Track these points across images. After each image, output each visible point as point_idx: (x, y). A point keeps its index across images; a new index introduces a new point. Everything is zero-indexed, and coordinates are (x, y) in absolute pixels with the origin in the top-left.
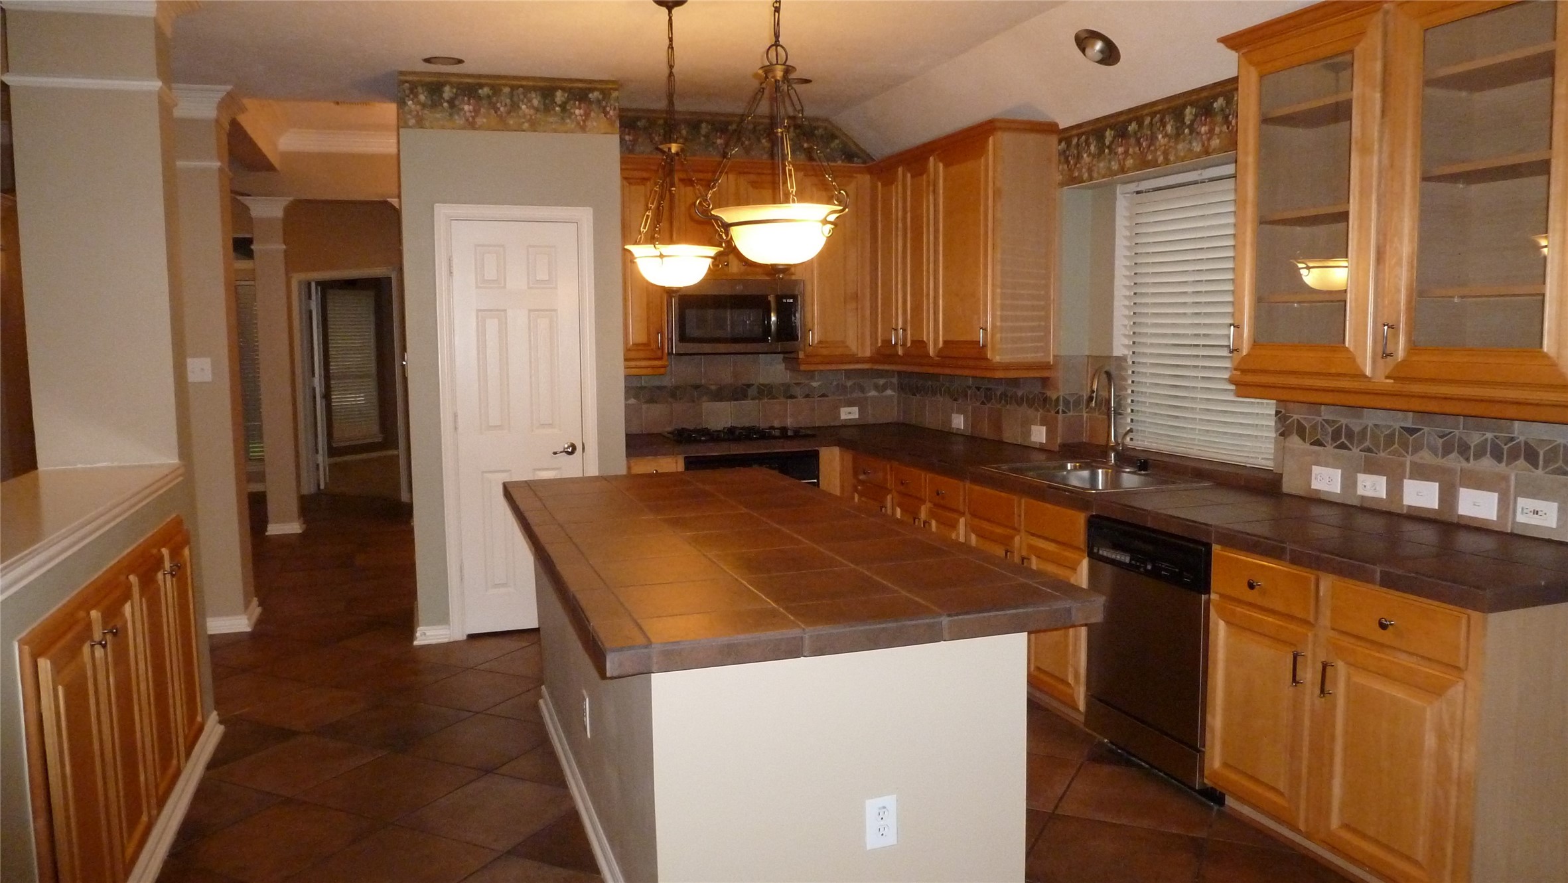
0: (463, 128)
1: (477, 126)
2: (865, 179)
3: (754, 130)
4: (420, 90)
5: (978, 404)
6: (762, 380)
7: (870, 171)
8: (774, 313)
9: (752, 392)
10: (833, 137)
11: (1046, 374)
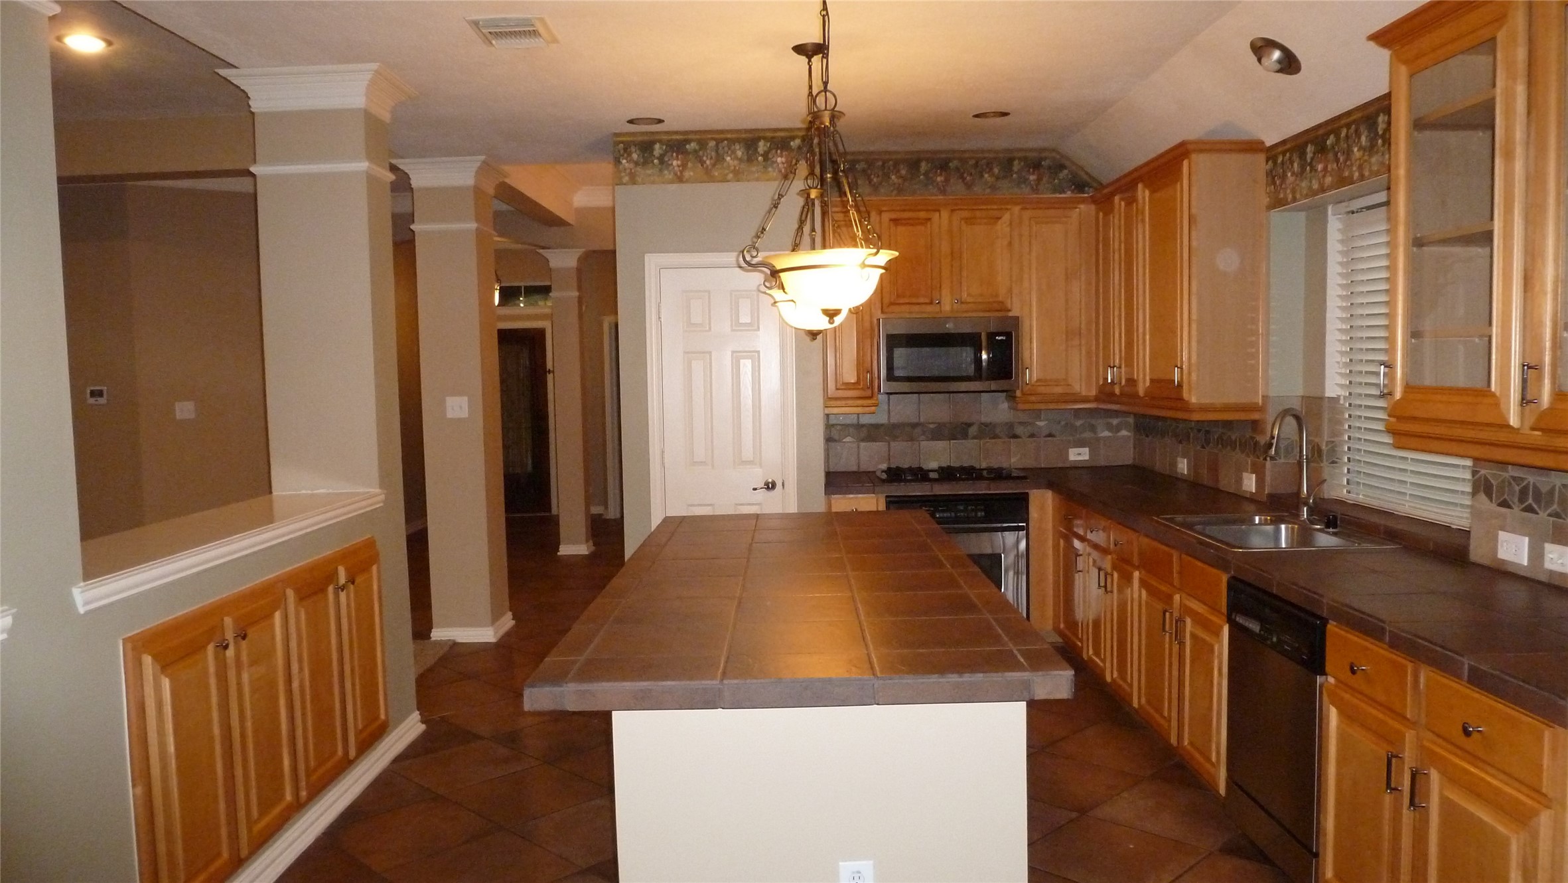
0: (672, 182)
1: (684, 180)
2: (1086, 210)
3: (976, 165)
4: (633, 149)
5: (1199, 448)
6: (984, 419)
7: (1094, 200)
8: (985, 350)
9: (973, 431)
10: (1062, 167)
11: (1256, 416)
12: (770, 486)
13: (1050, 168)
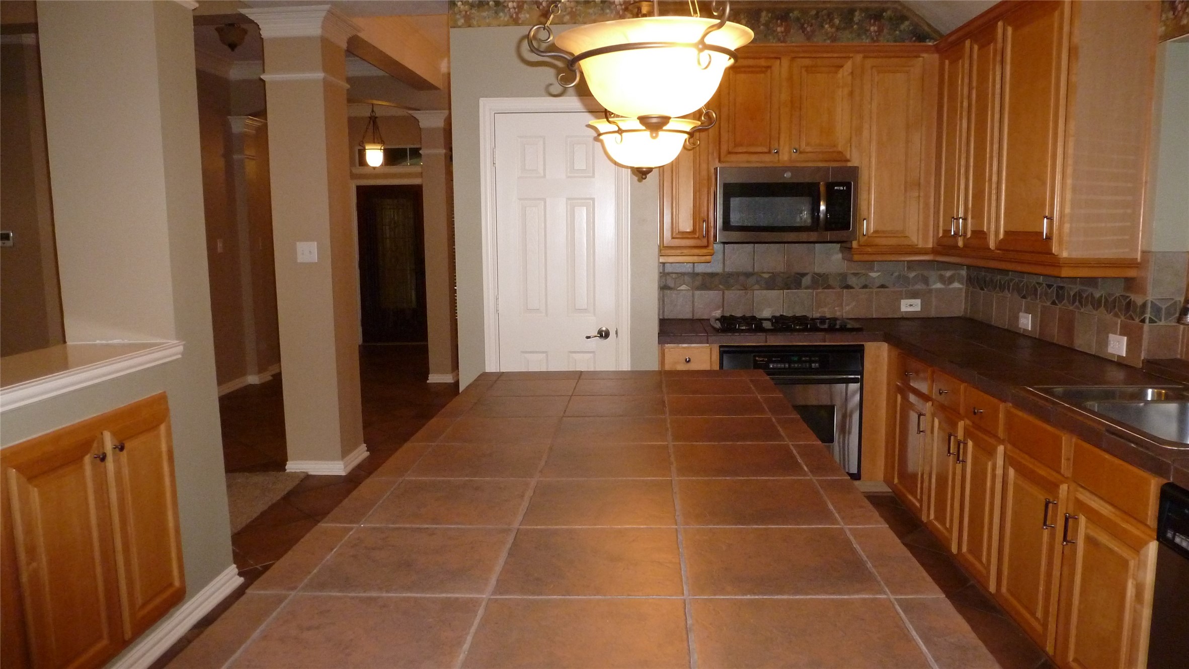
0: (507, 25)
1: (520, 22)
2: (933, 58)
3: (817, 15)
5: (1049, 304)
6: (817, 270)
7: (937, 49)
8: (824, 201)
9: (806, 281)
10: (903, 18)
11: (1131, 273)
12: (604, 335)
13: (891, 19)
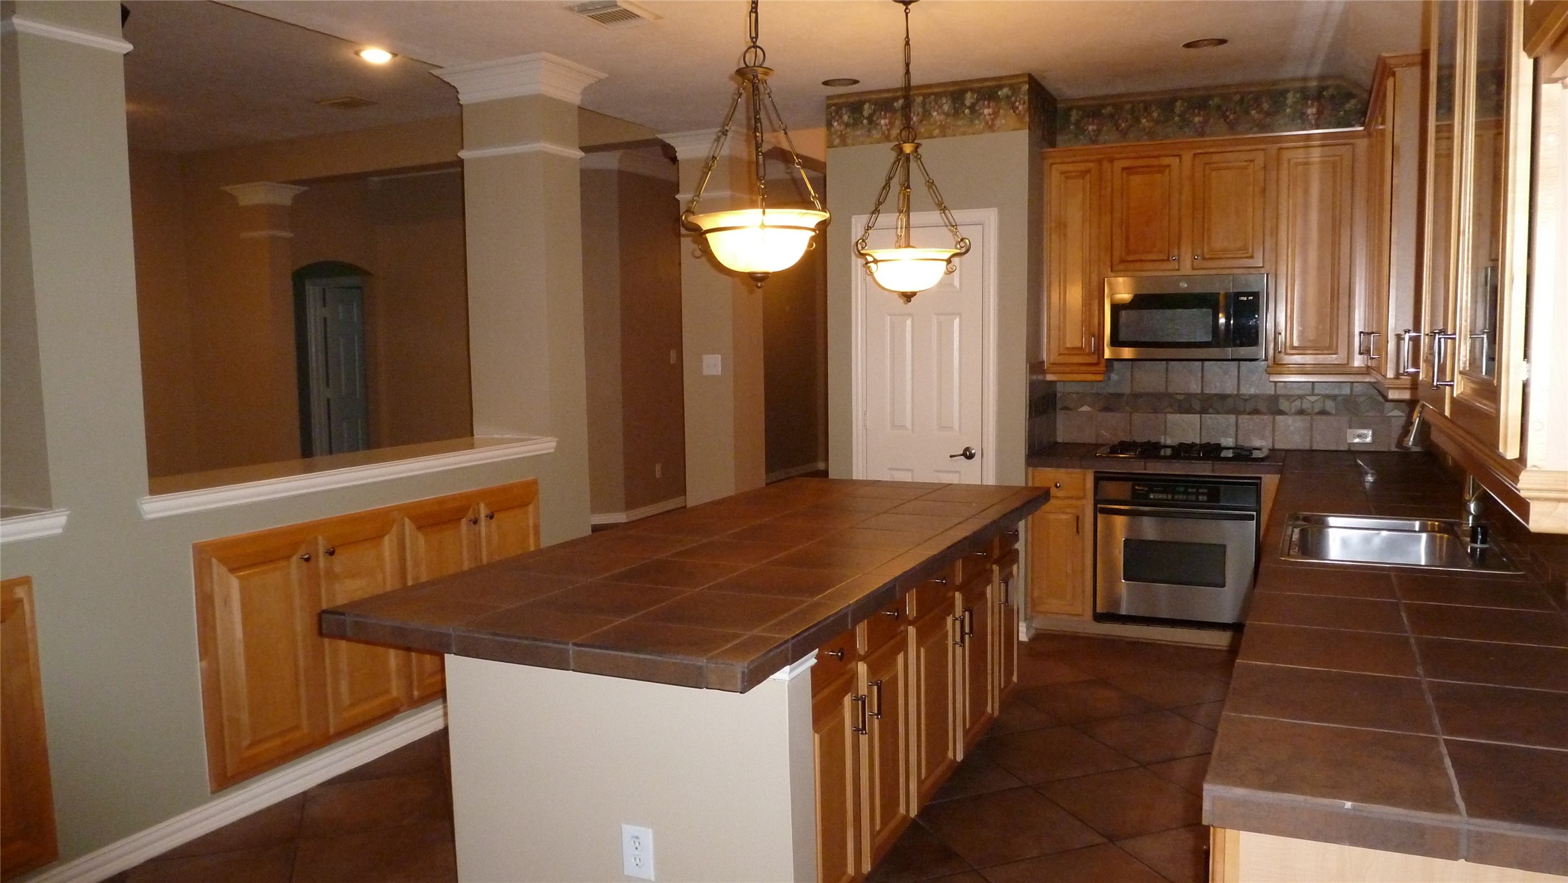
12: (968, 455)
13: (1332, 97)
